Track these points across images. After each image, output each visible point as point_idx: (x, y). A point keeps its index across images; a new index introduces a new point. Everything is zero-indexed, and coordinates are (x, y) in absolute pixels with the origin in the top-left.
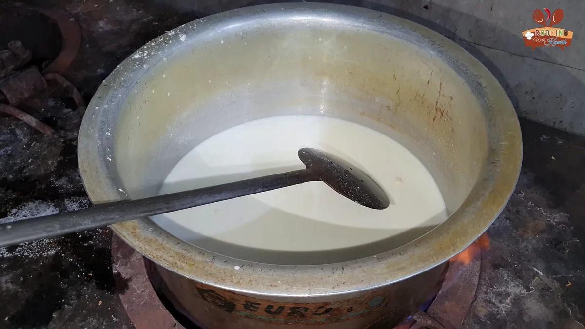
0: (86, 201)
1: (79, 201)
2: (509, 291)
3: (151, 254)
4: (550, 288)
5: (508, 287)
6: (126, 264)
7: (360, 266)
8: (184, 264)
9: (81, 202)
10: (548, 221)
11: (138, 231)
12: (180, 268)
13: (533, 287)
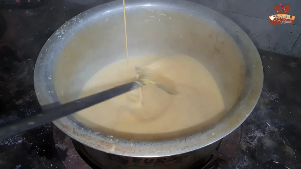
0: (35, 111)
1: (31, 112)
2: (256, 135)
3: (86, 142)
4: (274, 132)
5: (255, 133)
6: (62, 143)
7: (194, 137)
8: (104, 146)
9: (32, 112)
10: (270, 99)
11: (76, 130)
12: (102, 148)
13: (266, 132)
